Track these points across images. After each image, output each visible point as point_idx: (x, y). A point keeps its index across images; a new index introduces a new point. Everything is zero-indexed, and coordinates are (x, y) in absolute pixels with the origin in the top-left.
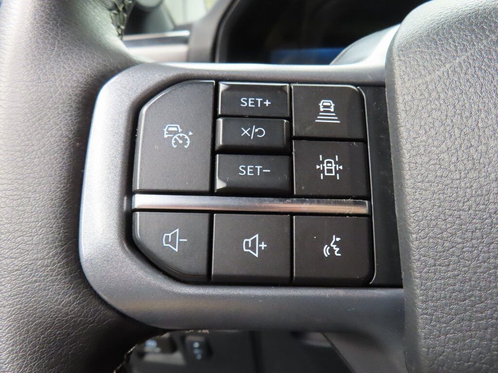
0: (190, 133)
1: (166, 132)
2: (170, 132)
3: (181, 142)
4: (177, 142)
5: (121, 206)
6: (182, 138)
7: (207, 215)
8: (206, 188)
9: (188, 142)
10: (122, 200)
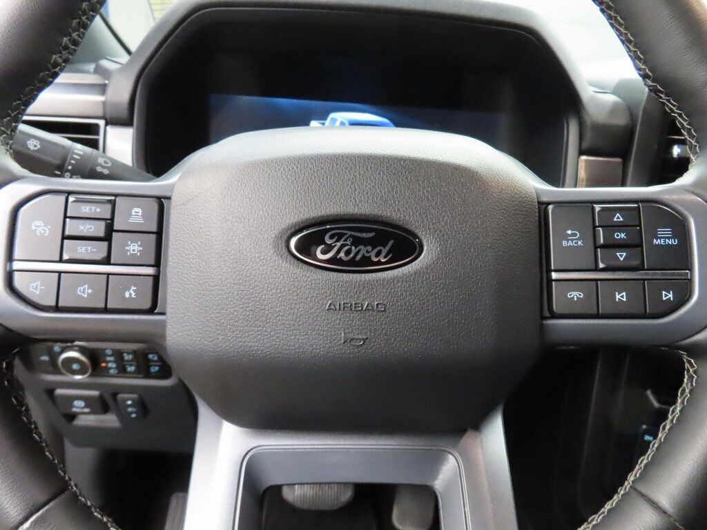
0: (49, 227)
1: (34, 226)
2: (36, 226)
3: (43, 232)
4: (40, 232)
5: (6, 268)
6: (44, 230)
7: (57, 274)
8: (57, 258)
9: (47, 232)
10: (6, 265)
